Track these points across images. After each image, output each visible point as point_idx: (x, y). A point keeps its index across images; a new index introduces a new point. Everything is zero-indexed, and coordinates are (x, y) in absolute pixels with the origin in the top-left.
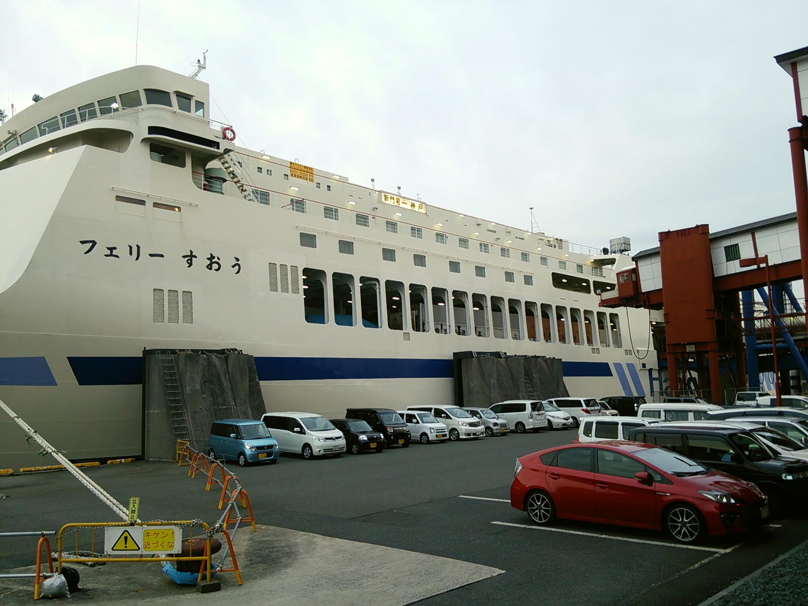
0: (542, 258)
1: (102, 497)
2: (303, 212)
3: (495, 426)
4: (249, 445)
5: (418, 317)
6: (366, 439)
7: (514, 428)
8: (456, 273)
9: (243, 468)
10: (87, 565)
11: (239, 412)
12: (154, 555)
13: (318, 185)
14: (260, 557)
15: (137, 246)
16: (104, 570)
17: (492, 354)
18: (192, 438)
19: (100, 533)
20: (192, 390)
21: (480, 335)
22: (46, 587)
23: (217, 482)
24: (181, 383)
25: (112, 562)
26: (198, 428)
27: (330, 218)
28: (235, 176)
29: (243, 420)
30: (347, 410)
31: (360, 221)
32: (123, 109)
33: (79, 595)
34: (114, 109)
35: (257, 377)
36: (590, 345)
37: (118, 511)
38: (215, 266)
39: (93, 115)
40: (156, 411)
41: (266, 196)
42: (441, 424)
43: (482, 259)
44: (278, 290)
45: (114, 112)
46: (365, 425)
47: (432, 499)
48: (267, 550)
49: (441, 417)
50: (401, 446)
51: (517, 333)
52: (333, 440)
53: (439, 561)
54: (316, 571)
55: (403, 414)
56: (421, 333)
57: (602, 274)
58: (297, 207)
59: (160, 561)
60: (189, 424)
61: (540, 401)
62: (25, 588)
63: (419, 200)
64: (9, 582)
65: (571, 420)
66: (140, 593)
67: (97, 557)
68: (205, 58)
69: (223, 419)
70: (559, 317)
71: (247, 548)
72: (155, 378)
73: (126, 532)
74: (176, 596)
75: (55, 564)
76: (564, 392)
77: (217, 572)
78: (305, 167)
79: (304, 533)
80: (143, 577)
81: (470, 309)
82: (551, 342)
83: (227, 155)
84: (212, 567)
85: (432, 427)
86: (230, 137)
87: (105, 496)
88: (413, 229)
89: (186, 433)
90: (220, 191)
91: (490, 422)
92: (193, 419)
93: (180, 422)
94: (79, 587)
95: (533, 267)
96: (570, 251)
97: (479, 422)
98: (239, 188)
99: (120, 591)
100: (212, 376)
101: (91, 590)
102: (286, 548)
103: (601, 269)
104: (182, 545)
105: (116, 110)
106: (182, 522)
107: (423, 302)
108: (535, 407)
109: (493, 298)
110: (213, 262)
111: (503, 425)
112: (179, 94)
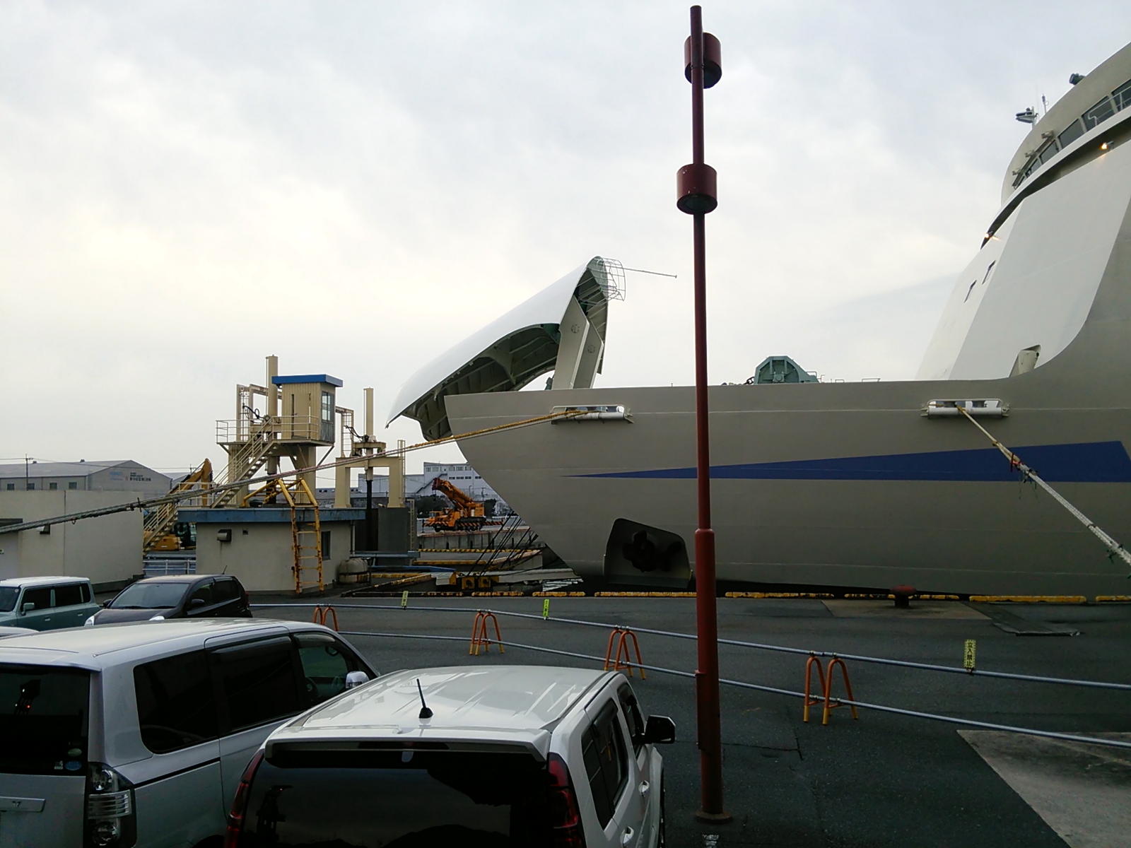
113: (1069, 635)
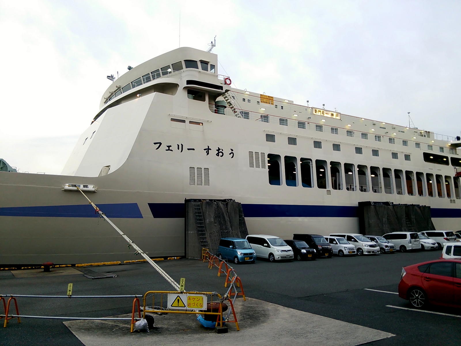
0: (416, 144)
1: (166, 277)
2: (268, 122)
3: (387, 247)
4: (240, 253)
5: (335, 181)
6: (305, 252)
7: (399, 249)
8: (360, 154)
9: (237, 265)
10: (158, 314)
11: (234, 234)
12: (193, 310)
13: (276, 106)
14: (248, 316)
15: (182, 144)
16: (167, 317)
17: (384, 203)
18: (210, 247)
19: (165, 296)
20: (209, 221)
21: (375, 192)
22: (137, 326)
23: (223, 272)
24: (204, 217)
25: (171, 313)
26: (213, 242)
27: (283, 125)
28: (231, 104)
29: (236, 238)
30: (294, 235)
31: (300, 125)
32: (174, 72)
33: (154, 331)
34: (169, 72)
35: (243, 215)
36: (449, 198)
37: (174, 285)
38: (221, 154)
39: (159, 76)
40: (192, 232)
41: (247, 114)
42: (351, 245)
43: (376, 145)
44: (254, 166)
45: (169, 73)
46: (304, 244)
47: (348, 290)
48: (252, 312)
49: (351, 241)
50: (326, 257)
51: (400, 190)
52: (286, 252)
53: (354, 327)
54: (280, 326)
55: (328, 238)
56: (338, 190)
57: (456, 153)
58: (264, 119)
59: (196, 314)
60: (208, 240)
61: (416, 233)
62: (126, 325)
63: (336, 111)
64: (118, 322)
65: (437, 245)
66: (186, 331)
67: (163, 310)
68: (215, 40)
69: (225, 238)
70: (428, 180)
71: (241, 309)
72: (191, 215)
73: (178, 297)
74: (204, 334)
75: (142, 313)
76: (431, 227)
77: (225, 322)
78: (269, 97)
79: (272, 304)
80: (186, 322)
81: (369, 176)
82: (423, 196)
83: (227, 93)
84: (223, 319)
85: (346, 247)
86: (228, 83)
87: (167, 277)
88: (332, 129)
89: (207, 244)
90: (223, 113)
91: (383, 245)
92: (210, 237)
93: (203, 238)
94: (154, 326)
95: (410, 149)
96: (435, 139)
97: (376, 244)
98: (233, 111)
99: (175, 329)
100: (219, 214)
101: (160, 328)
102: (262, 312)
103: (456, 149)
104: (207, 306)
105: (170, 72)
106: (207, 293)
107: (339, 172)
108: (412, 236)
109: (384, 169)
110: (219, 152)
111: (391, 247)
112: (202, 62)
113: (113, 277)
